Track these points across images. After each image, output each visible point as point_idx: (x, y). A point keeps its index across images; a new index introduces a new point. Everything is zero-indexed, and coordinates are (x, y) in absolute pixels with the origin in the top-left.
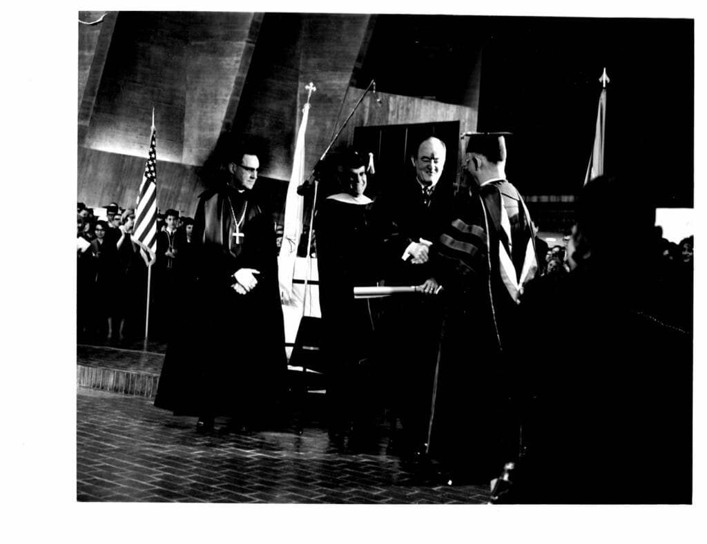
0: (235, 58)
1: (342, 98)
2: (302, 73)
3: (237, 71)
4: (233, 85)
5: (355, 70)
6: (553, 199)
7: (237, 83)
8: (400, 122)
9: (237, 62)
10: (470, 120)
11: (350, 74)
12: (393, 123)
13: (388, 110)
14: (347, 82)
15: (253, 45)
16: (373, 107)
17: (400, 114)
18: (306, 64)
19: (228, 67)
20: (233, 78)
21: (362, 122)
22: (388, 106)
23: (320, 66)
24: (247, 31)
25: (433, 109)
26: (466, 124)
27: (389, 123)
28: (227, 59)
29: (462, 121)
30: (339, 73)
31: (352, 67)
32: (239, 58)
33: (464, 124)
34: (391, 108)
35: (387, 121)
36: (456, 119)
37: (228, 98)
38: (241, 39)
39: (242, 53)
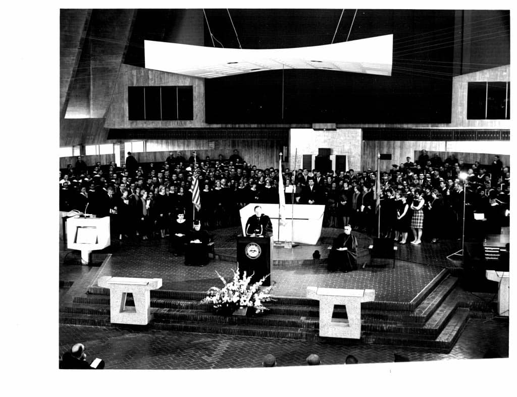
0: (72, 58)
1: (118, 70)
2: (92, 55)
3: (74, 65)
4: (72, 72)
5: (124, 54)
6: (246, 126)
7: (74, 71)
8: (156, 85)
9: (73, 60)
10: (198, 85)
11: (122, 56)
12: (152, 85)
13: (149, 78)
14: (120, 61)
15: (81, 50)
16: (139, 76)
17: (156, 80)
18: (94, 51)
19: (67, 63)
20: (71, 69)
21: (133, 84)
22: (148, 76)
23: (103, 52)
24: (79, 43)
25: (176, 79)
26: (197, 88)
27: (150, 85)
28: (67, 58)
29: (194, 86)
30: (114, 56)
31: (123, 53)
32: (75, 58)
33: (195, 88)
34: (150, 77)
35: (149, 84)
36: (191, 85)
37: (69, 80)
38: (75, 47)
39: (76, 55)
